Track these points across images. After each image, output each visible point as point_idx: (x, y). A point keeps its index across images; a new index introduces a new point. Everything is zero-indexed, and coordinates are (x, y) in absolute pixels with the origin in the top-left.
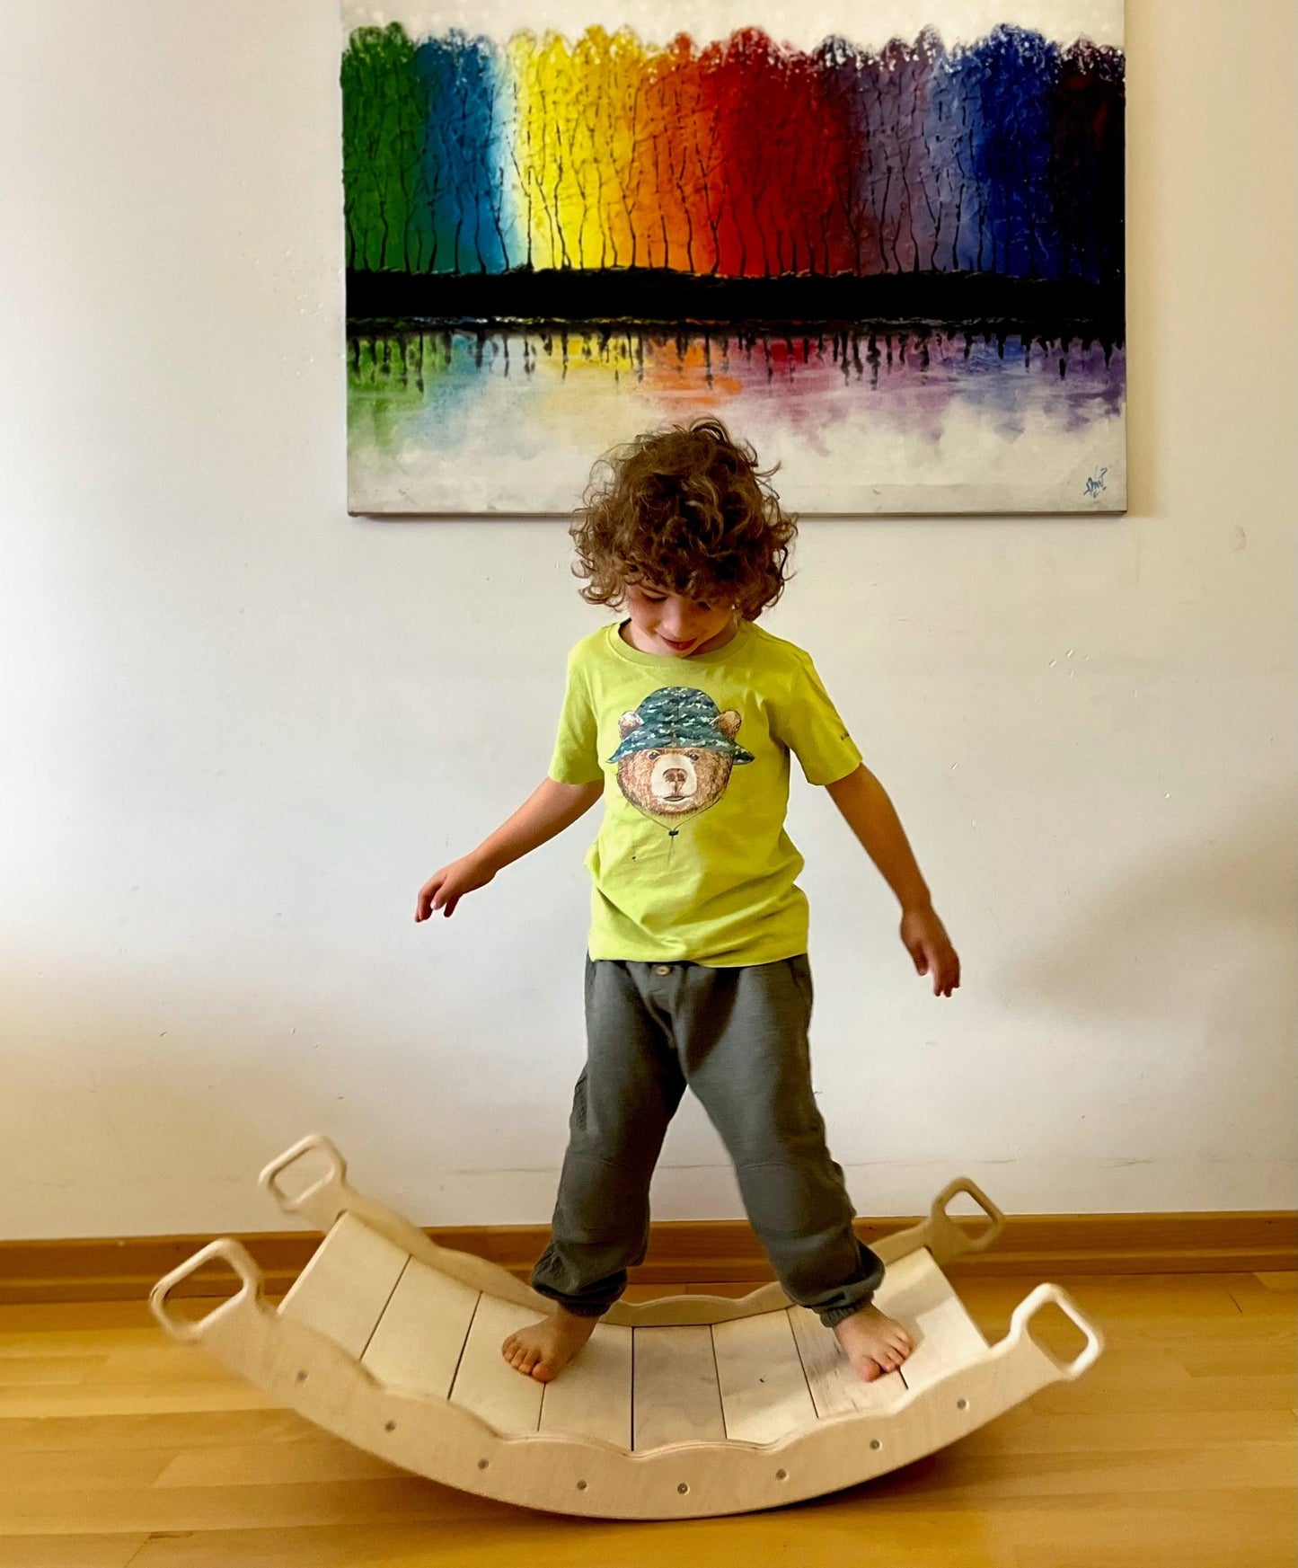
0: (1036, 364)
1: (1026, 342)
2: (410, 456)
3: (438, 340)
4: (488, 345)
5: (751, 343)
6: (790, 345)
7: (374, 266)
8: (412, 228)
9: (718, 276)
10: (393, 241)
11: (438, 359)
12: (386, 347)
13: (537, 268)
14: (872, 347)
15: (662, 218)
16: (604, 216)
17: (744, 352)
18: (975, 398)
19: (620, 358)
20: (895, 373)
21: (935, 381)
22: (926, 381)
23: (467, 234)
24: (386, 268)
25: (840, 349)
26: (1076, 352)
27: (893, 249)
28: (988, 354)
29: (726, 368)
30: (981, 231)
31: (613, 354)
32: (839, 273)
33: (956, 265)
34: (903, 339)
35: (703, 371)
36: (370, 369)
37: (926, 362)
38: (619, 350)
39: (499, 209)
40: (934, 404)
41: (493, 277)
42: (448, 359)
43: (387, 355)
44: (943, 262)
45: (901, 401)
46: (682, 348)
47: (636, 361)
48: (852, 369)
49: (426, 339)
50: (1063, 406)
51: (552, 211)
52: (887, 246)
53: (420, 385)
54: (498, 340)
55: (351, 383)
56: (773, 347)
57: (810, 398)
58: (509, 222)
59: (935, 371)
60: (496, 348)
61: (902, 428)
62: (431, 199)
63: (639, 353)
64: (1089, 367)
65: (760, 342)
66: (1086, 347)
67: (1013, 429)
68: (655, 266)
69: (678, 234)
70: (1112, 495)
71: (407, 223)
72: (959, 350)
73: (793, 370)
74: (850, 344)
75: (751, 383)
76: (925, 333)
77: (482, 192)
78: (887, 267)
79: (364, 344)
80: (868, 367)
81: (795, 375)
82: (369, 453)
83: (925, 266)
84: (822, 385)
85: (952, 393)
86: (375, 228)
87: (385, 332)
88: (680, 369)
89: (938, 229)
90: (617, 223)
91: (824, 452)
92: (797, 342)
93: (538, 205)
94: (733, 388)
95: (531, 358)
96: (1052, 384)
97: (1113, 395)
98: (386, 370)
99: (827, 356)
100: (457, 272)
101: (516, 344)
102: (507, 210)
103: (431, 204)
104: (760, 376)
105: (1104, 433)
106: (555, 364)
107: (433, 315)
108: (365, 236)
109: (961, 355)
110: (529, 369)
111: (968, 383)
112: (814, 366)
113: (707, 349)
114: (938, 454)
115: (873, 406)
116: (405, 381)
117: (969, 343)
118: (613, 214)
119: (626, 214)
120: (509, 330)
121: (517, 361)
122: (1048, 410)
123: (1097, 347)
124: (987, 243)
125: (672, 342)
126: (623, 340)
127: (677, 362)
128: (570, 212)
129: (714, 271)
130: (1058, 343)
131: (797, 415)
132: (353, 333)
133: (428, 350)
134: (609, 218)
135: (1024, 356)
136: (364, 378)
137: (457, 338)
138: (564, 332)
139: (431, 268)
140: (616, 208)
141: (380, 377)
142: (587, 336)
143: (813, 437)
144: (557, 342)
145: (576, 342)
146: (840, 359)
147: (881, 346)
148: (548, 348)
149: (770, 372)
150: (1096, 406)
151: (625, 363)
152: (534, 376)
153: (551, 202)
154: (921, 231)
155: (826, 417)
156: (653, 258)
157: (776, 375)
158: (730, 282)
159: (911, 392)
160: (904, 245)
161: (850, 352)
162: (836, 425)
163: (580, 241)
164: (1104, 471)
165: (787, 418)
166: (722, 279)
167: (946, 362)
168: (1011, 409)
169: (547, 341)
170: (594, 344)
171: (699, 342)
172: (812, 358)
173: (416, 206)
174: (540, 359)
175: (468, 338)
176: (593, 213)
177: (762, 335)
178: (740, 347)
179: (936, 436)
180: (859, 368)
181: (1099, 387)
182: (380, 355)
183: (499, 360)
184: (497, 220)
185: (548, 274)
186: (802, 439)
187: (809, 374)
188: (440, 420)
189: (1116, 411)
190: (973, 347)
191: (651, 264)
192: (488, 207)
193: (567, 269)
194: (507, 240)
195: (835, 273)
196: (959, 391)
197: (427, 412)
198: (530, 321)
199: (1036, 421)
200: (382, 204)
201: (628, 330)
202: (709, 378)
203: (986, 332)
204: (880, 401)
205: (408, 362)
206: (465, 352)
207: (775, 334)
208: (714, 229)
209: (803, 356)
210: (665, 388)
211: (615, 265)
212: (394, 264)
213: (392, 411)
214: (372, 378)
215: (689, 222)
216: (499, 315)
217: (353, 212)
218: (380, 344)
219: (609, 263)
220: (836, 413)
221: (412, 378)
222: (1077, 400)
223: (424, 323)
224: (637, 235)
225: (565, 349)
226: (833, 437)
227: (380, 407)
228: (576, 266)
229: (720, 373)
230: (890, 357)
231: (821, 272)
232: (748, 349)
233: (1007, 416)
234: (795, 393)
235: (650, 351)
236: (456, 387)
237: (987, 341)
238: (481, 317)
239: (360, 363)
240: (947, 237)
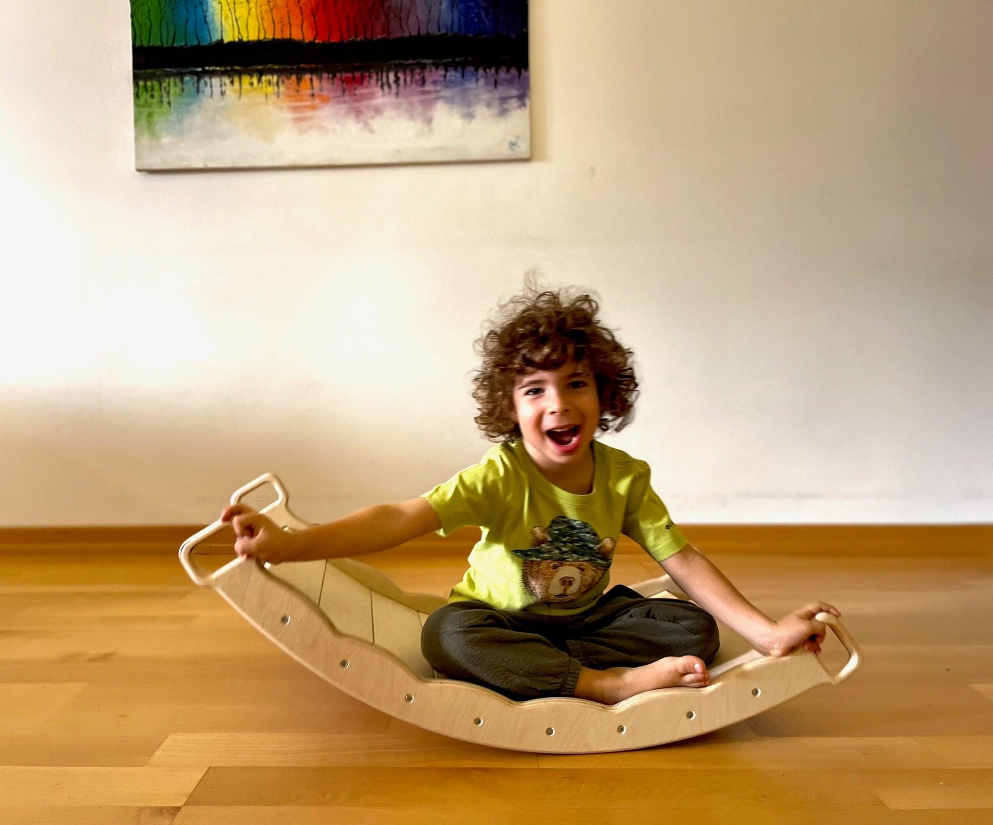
0: (482, 82)
1: (476, 70)
2: (165, 140)
3: (177, 80)
4: (202, 82)
5: (334, 76)
6: (354, 77)
7: (145, 44)
8: (163, 22)
9: (317, 41)
10: (155, 30)
11: (178, 90)
12: (152, 85)
13: (226, 40)
14: (396, 76)
15: (288, 12)
16: (259, 12)
17: (331, 81)
18: (449, 101)
19: (268, 86)
20: (409, 90)
21: (428, 92)
22: (424, 93)
23: (191, 25)
24: (151, 44)
25: (380, 77)
26: (503, 74)
27: (407, 23)
28: (456, 77)
29: (321, 90)
30: (453, 12)
31: (264, 84)
32: (379, 37)
33: (439, 29)
34: (412, 71)
35: (310, 92)
36: (145, 96)
37: (423, 82)
38: (268, 82)
39: (206, 11)
40: (428, 104)
41: (204, 47)
42: (183, 90)
43: (153, 89)
44: (433, 30)
45: (411, 104)
46: (299, 80)
47: (276, 88)
48: (386, 88)
49: (172, 80)
50: (496, 104)
51: (232, 11)
52: (404, 22)
53: (169, 103)
54: (207, 79)
55: (136, 104)
56: (346, 77)
57: (364, 103)
58: (211, 17)
59: (429, 87)
60: (206, 84)
61: (412, 117)
62: (172, 7)
63: (278, 84)
64: (510, 82)
65: (338, 75)
66: (508, 71)
67: (469, 116)
68: (285, 37)
69: (296, 21)
70: (523, 149)
71: (161, 20)
72: (441, 76)
73: (355, 89)
74: (384, 75)
75: (334, 97)
76: (423, 67)
77: (198, 3)
78: (404, 32)
79: (141, 83)
80: (394, 86)
81: (357, 92)
82: (145, 139)
83: (423, 32)
84: (371, 96)
85: (438, 98)
86: (145, 24)
87: (151, 77)
88: (298, 91)
89: (430, 11)
90: (265, 16)
91: (372, 131)
92: (358, 74)
93: (226, 8)
94: (325, 100)
95: (224, 88)
96: (490, 92)
97: (522, 98)
98: (152, 96)
99: (373, 81)
100: (186, 45)
101: (216, 81)
102: (210, 11)
103: (173, 10)
104: (339, 93)
105: (518, 118)
106: (236, 91)
107: (175, 67)
108: (141, 28)
109: (442, 79)
110: (223, 93)
111: (445, 93)
112: (366, 87)
113: (311, 80)
114: (431, 131)
115: (397, 107)
116: (161, 102)
117: (446, 71)
118: (263, 11)
119: (269, 12)
120: (212, 74)
121: (217, 90)
122: (488, 105)
123: (514, 71)
124: (456, 20)
125: (294, 77)
126: (269, 77)
127: (297, 88)
128: (241, 11)
129: (315, 39)
130: (493, 70)
131: (358, 113)
132: (136, 78)
133: (173, 86)
134: (261, 13)
135: (475, 78)
136: (142, 100)
137: (187, 78)
138: (240, 74)
139: (173, 43)
140: (265, 8)
141: (150, 100)
142: (251, 76)
143: (366, 124)
144: (236, 80)
145: (246, 79)
146: (380, 83)
147: (401, 75)
148: (232, 82)
149: (344, 91)
150: (514, 103)
151: (270, 89)
152: (226, 97)
153: (232, 6)
154: (421, 12)
155: (373, 113)
156: (284, 34)
157: (347, 92)
158: (323, 45)
159: (416, 99)
160: (412, 20)
161: (385, 79)
162: (378, 118)
163: (247, 26)
164: (518, 137)
165: (352, 115)
166: (318, 44)
167: (435, 82)
168: (469, 105)
169: (231, 79)
170: (255, 80)
171: (307, 77)
172: (365, 83)
173: (165, 12)
174: (228, 88)
175: (192, 79)
176: (253, 11)
177: (340, 71)
178: (329, 78)
179: (429, 121)
180: (390, 86)
181: (514, 92)
182: (149, 89)
183: (208, 90)
184: (205, 17)
185: (231, 44)
186: (360, 125)
187: (364, 91)
188: (180, 121)
189: (524, 105)
190: (449, 74)
191: (282, 36)
192: (201, 10)
193: (240, 41)
194: (211, 27)
195: (376, 37)
196: (442, 97)
197: (173, 117)
198: (223, 69)
199: (481, 111)
200: (149, 11)
201: (272, 72)
202: (313, 95)
203: (455, 66)
204: (400, 104)
205: (163, 91)
206: (191, 86)
207: (347, 71)
208: (314, 16)
209: (361, 81)
210: (291, 101)
211: (265, 38)
212: (156, 42)
213: (156, 118)
214: (146, 101)
215: (302, 13)
216: (207, 66)
217: (135, 16)
218: (149, 83)
219: (262, 37)
220: (378, 111)
221: (165, 100)
222: (504, 100)
223: (171, 72)
224: (276, 21)
225: (240, 83)
226: (376, 123)
227: (150, 115)
228: (245, 39)
229: (319, 92)
230: (405, 80)
231: (369, 37)
232: (333, 79)
233: (466, 110)
234: (357, 101)
235: (283, 82)
236: (188, 104)
237: (456, 69)
238: (198, 67)
239: (140, 94)
240: (435, 15)
